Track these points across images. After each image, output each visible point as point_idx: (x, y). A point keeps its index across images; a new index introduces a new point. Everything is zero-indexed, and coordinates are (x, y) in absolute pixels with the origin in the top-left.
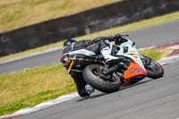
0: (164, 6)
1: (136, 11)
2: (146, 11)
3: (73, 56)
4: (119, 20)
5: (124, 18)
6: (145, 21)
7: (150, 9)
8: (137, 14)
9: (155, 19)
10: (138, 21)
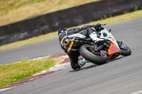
0: (57, 24)
1: (35, 28)
2: (42, 28)
3: (72, 38)
4: (22, 35)
5: (26, 33)
6: (42, 36)
7: (46, 27)
8: (36, 30)
9: (50, 34)
10: (37, 36)
